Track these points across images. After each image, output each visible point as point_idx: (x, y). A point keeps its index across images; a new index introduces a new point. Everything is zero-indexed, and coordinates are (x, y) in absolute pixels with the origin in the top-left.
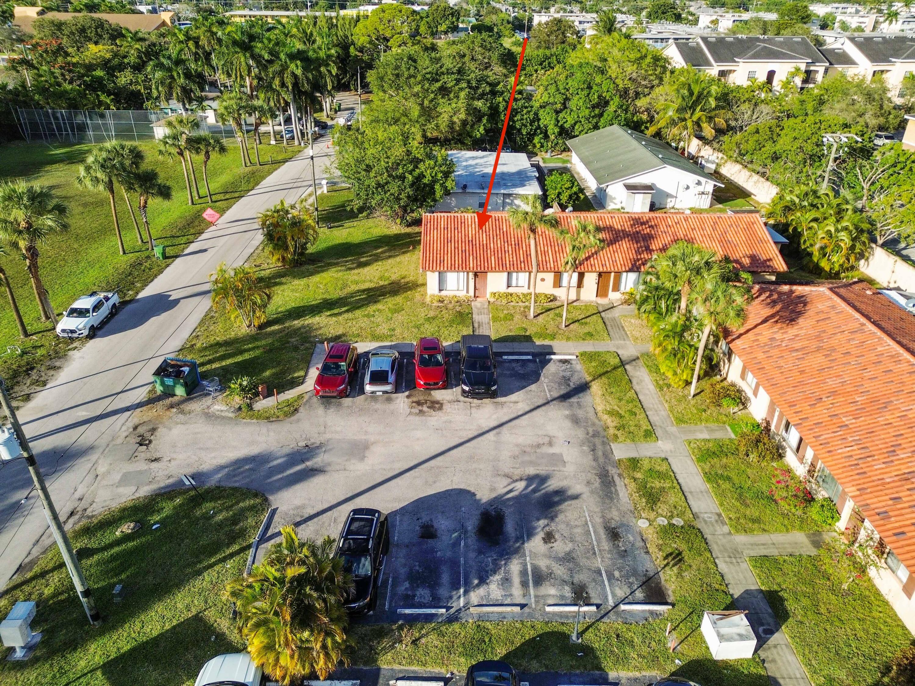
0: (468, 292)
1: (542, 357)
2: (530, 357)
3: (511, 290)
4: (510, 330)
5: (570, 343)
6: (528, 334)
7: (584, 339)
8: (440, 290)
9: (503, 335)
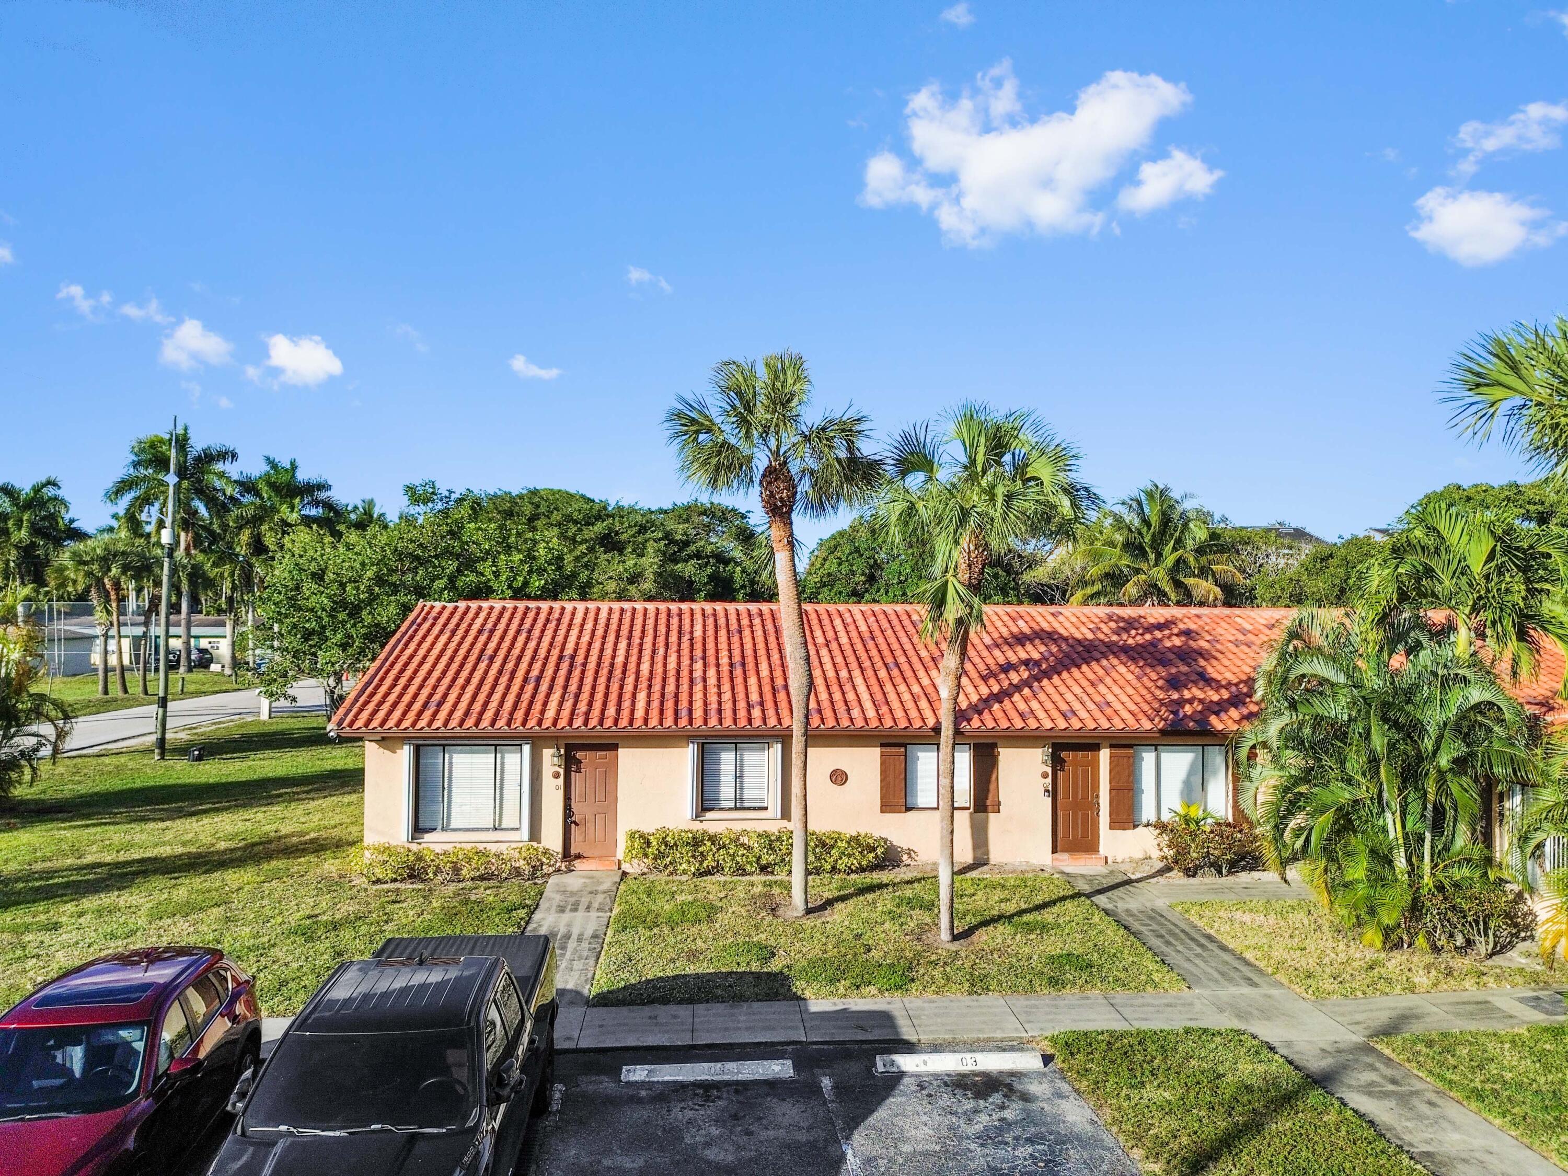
0: (535, 833)
1: (855, 1067)
2: (781, 1069)
3: (714, 824)
4: (693, 956)
5: (992, 1000)
6: (775, 965)
7: (1054, 982)
8: (418, 829)
9: (653, 972)
